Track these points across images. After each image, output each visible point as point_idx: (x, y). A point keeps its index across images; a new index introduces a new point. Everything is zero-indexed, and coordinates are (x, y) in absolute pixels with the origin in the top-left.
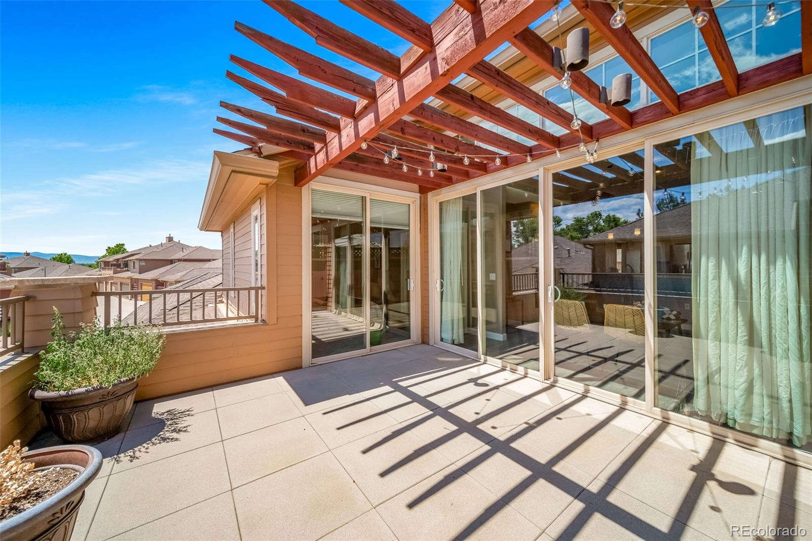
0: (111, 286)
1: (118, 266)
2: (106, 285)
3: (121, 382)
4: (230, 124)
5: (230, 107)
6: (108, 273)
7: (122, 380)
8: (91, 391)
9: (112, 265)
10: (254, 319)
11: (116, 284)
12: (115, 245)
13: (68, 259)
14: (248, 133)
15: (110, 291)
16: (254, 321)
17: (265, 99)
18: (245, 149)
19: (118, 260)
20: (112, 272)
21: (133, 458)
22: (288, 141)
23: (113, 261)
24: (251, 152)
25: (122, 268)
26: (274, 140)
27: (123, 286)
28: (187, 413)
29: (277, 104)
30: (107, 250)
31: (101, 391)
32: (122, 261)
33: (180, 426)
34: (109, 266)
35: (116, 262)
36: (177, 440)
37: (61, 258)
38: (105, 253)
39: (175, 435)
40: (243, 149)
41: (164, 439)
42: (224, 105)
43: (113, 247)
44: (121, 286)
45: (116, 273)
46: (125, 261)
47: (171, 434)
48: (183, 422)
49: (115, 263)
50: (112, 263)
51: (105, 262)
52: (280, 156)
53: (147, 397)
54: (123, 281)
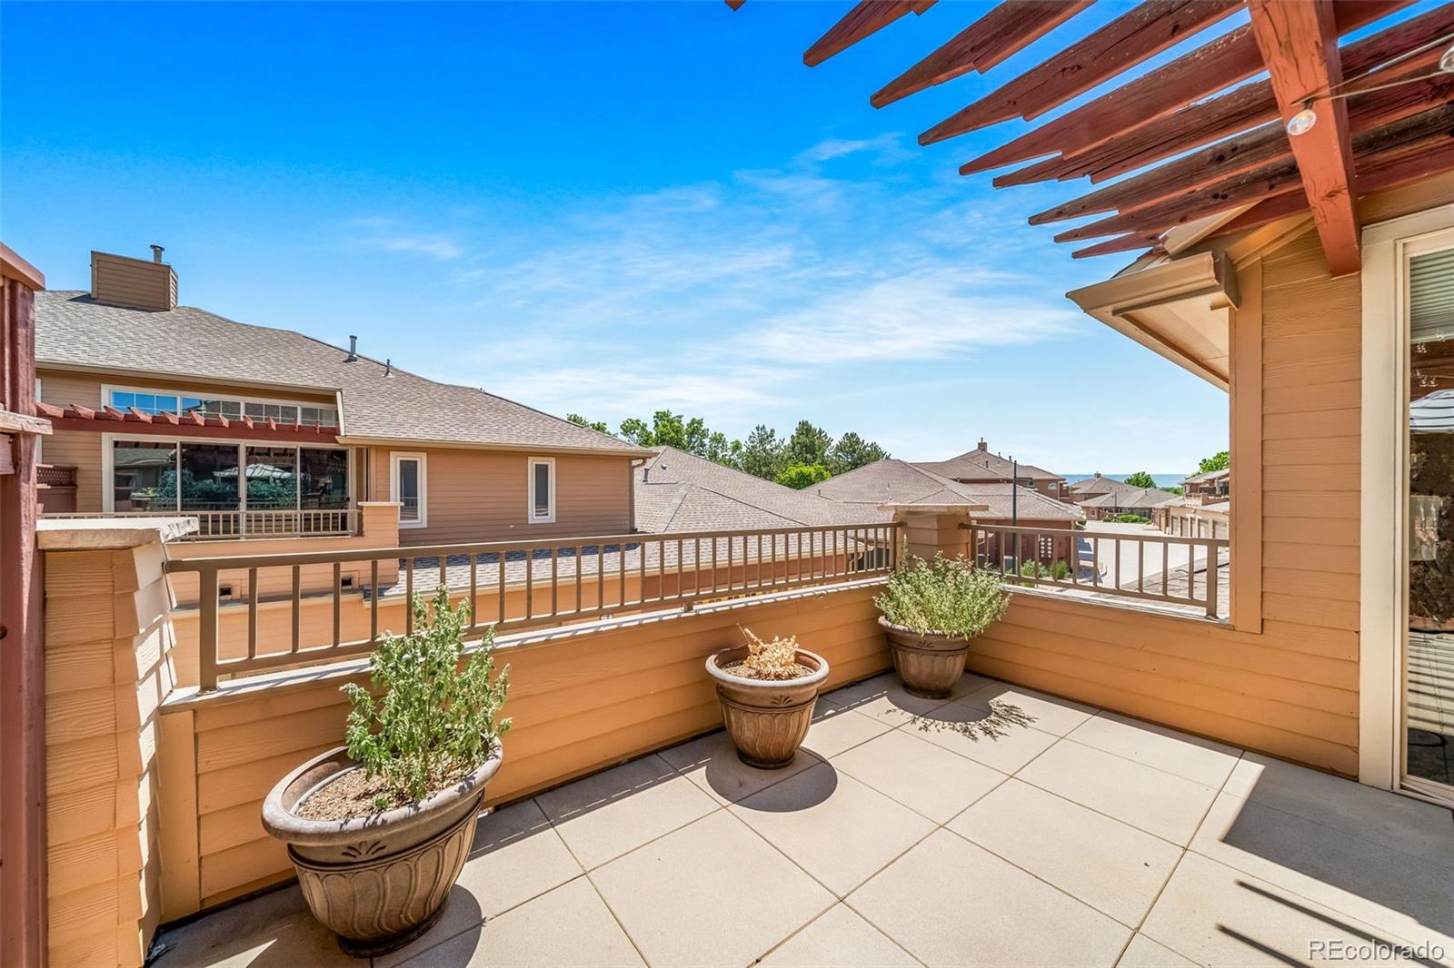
0: (1199, 526)
1: (1211, 491)
2: (1191, 523)
3: (934, 634)
4: (1076, 236)
5: (1044, 217)
6: (1196, 502)
7: (936, 632)
8: (906, 632)
9: (1202, 490)
10: (1205, 609)
11: (1207, 522)
12: (1215, 455)
13: (1147, 480)
14: (1113, 232)
15: (1197, 537)
16: (1205, 614)
17: (1062, 177)
18: (1139, 259)
19: (1212, 481)
20: (1201, 502)
21: (926, 728)
22: (1216, 196)
23: (1205, 483)
24: (1151, 258)
25: (1217, 496)
26: (1172, 216)
27: (1217, 526)
28: (1022, 720)
29: (1089, 169)
30: (1200, 464)
31: (914, 636)
32: (1218, 483)
33: (999, 729)
34: (1197, 492)
35: (1210, 484)
36: (975, 739)
37: (1137, 480)
38: (1197, 469)
39: (980, 734)
40: (1135, 260)
41: (966, 730)
42: (1034, 220)
43: (1211, 458)
44: (1214, 528)
45: (1206, 504)
46: (1224, 483)
47: (978, 730)
48: (1006, 727)
49: (1207, 485)
50: (1202, 486)
51: (1192, 484)
52: (1228, 233)
53: (1017, 681)
54: (1217, 518)
